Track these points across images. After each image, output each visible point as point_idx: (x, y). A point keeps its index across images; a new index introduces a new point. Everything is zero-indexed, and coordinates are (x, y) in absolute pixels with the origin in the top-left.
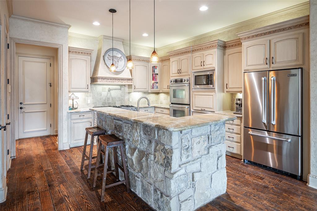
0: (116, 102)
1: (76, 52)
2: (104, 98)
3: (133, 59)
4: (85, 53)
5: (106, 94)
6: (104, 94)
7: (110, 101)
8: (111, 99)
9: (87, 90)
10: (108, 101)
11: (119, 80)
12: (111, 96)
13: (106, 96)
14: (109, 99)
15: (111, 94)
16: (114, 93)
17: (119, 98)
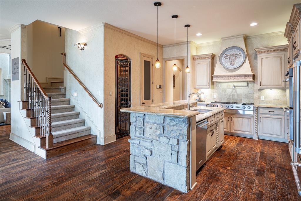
0: (242, 99)
1: (200, 58)
2: (229, 94)
3: (259, 52)
4: (206, 57)
5: (231, 91)
6: (229, 91)
7: (235, 98)
8: (236, 95)
9: (208, 87)
10: (233, 97)
11: (234, 77)
12: (236, 92)
13: (231, 92)
14: (234, 96)
15: (236, 91)
16: (239, 90)
17: (246, 95)
